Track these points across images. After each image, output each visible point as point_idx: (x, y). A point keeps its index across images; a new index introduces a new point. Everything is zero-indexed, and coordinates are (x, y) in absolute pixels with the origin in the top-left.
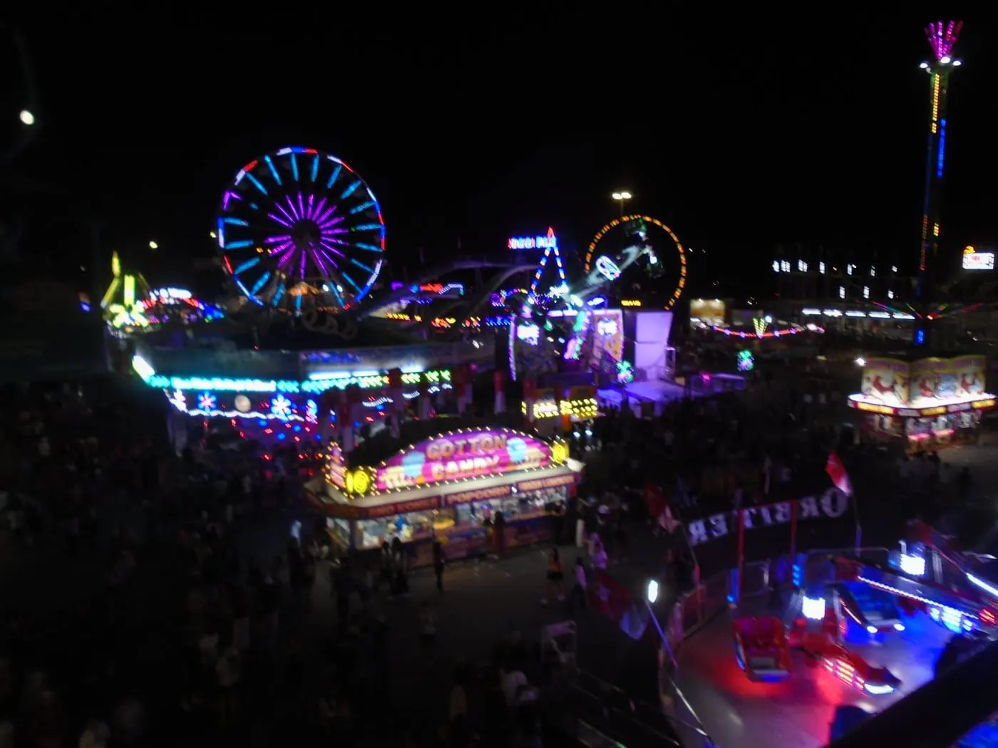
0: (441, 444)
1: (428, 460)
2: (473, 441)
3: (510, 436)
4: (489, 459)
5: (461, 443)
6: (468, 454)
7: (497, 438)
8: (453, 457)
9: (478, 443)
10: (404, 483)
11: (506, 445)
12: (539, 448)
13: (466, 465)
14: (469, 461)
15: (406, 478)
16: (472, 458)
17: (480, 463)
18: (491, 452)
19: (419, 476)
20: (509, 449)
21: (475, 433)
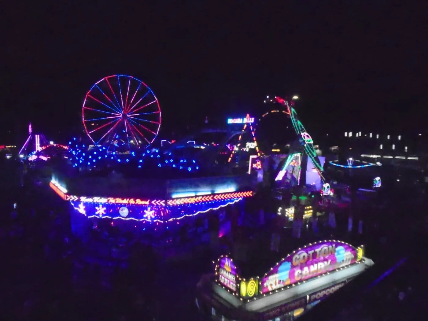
0: (301, 255)
1: (293, 267)
2: (317, 250)
3: (337, 245)
4: (326, 262)
5: (311, 252)
6: (315, 260)
7: (330, 247)
8: (307, 263)
9: (320, 251)
10: (278, 286)
11: (335, 251)
12: (351, 251)
13: (313, 268)
14: (316, 265)
15: (280, 281)
16: (317, 263)
17: (321, 266)
18: (326, 257)
19: (287, 280)
20: (336, 254)
21: (319, 245)
